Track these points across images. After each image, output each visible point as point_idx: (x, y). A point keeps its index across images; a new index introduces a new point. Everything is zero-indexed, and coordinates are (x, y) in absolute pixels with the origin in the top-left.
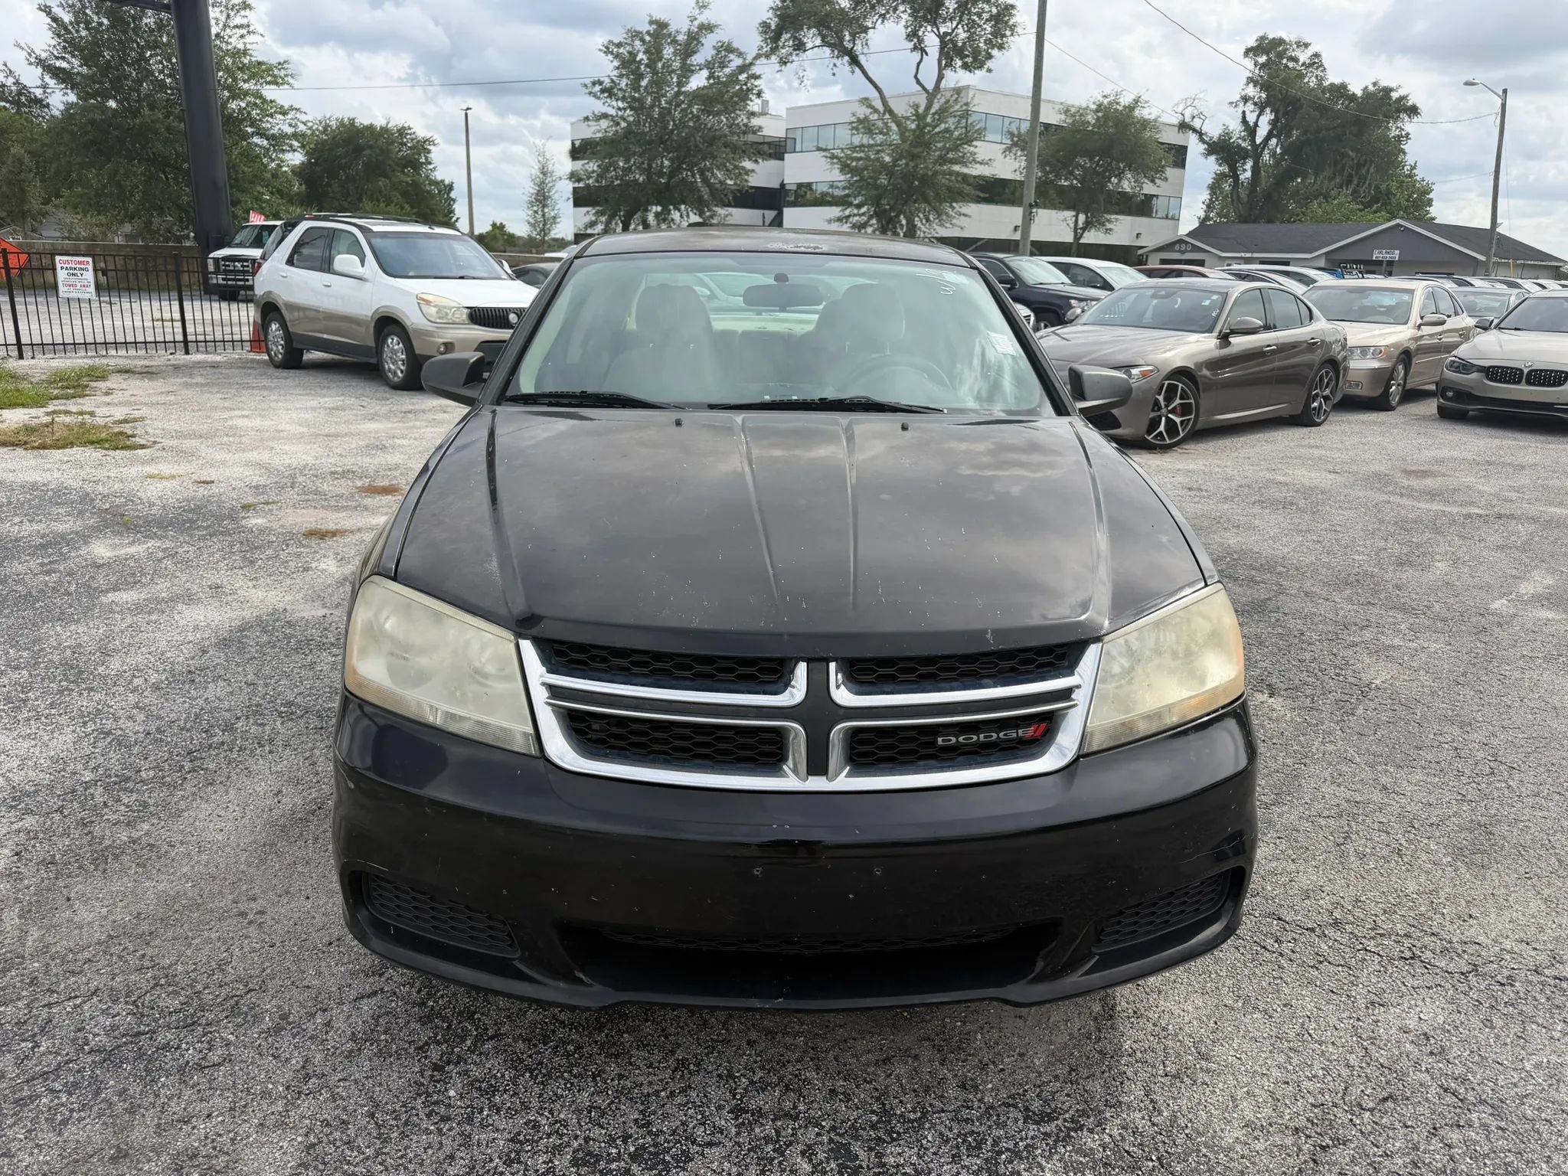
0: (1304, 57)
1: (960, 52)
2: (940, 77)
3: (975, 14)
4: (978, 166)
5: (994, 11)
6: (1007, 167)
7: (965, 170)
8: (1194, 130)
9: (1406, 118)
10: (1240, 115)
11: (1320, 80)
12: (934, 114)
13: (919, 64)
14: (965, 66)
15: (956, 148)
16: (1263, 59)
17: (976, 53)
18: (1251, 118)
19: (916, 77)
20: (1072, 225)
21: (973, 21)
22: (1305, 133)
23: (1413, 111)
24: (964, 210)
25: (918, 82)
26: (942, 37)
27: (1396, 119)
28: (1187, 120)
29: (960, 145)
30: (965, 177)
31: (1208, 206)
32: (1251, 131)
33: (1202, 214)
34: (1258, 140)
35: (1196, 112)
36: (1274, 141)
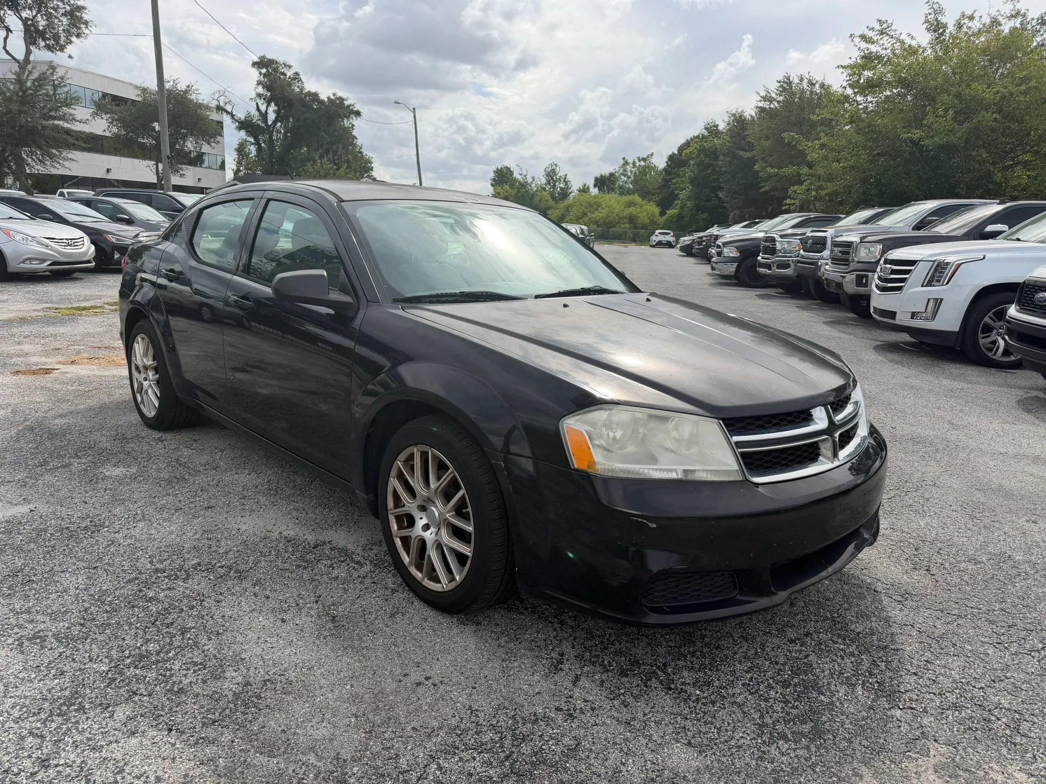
0: (289, 73)
1: (42, 34)
2: (28, 52)
3: (51, 8)
4: (77, 123)
5: (68, 8)
6: (100, 126)
7: (66, 125)
8: (227, 112)
9: (354, 118)
10: (255, 106)
11: (302, 89)
12: (34, 80)
13: (5, 39)
14: (48, 47)
15: (57, 109)
16: (264, 71)
17: (56, 37)
18: (263, 108)
19: (4, 48)
20: (155, 171)
21: (50, 13)
22: (298, 120)
23: (358, 114)
24: (70, 156)
25: (7, 53)
26: (25, 21)
27: (348, 117)
28: (222, 104)
29: (61, 107)
30: (68, 132)
31: (238, 163)
32: (264, 116)
33: (235, 168)
34: (270, 123)
35: (227, 101)
36: (279, 124)
